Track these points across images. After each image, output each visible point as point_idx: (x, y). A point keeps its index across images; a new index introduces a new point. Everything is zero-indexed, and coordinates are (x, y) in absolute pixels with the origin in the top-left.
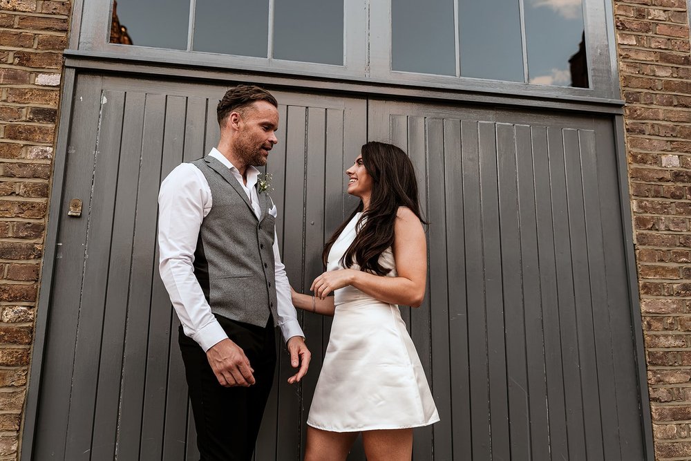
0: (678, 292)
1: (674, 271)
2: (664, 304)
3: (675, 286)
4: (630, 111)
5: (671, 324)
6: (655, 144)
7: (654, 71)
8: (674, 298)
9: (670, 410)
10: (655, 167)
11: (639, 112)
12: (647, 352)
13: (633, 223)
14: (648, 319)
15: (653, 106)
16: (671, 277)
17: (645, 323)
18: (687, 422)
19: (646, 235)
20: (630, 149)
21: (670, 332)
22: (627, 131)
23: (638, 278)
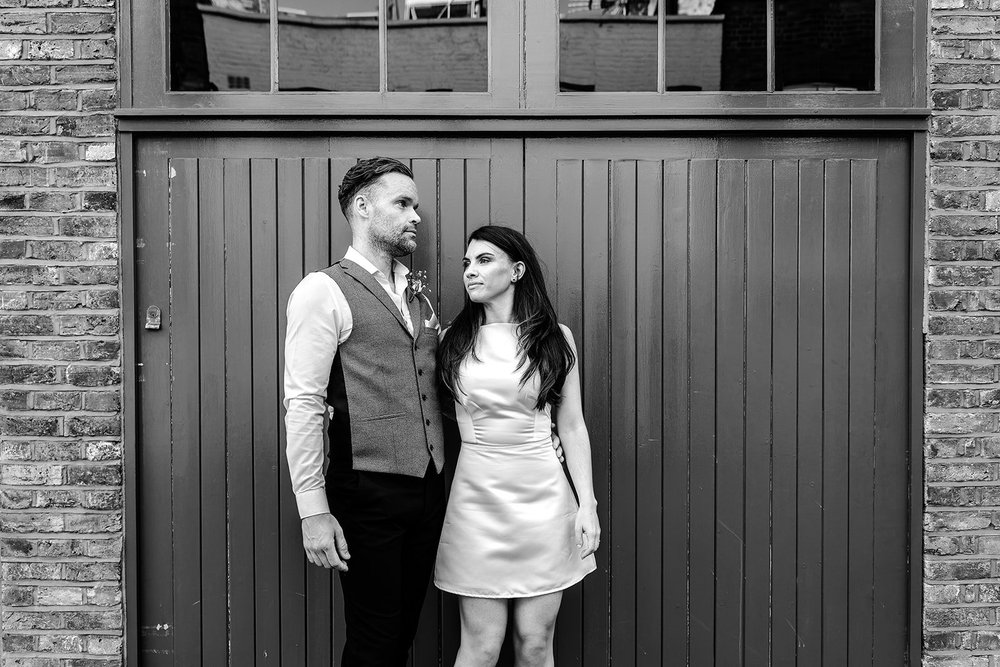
0: (987, 403)
1: (984, 370)
2: (962, 421)
3: (983, 394)
4: (939, 124)
5: (971, 447)
6: (976, 175)
7: (990, 51)
8: (980, 410)
9: (953, 565)
10: (974, 212)
11: (954, 124)
12: (926, 488)
13: (926, 301)
14: (933, 442)
15: (981, 112)
16: (979, 380)
17: (929, 447)
18: (977, 582)
19: (945, 319)
20: (933, 186)
21: (967, 460)
22: (932, 158)
23: (924, 383)
